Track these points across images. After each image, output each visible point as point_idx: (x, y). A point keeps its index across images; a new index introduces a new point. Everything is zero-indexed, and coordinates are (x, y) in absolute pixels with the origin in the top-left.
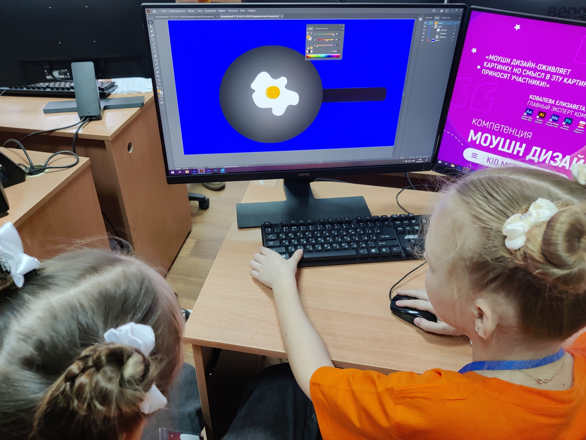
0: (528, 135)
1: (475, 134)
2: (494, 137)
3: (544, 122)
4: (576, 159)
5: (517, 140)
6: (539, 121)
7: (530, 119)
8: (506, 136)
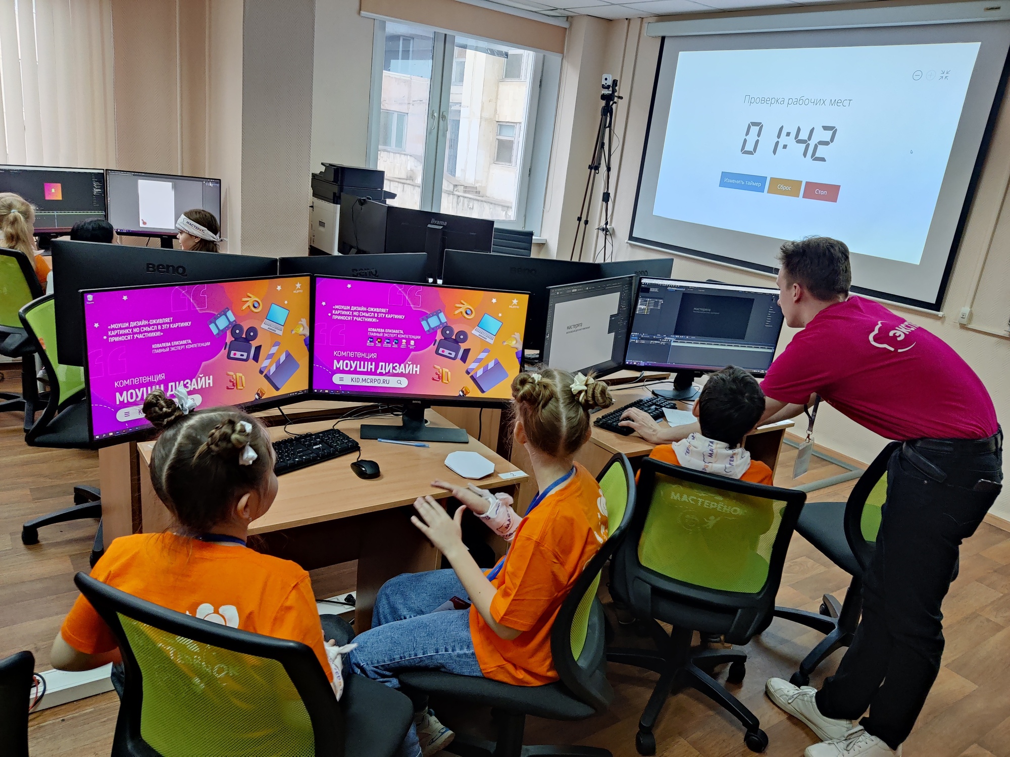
0: (374, 355)
1: (338, 363)
2: (352, 362)
3: (382, 345)
4: (407, 365)
5: (368, 360)
6: (379, 345)
7: (372, 344)
8: (361, 360)
